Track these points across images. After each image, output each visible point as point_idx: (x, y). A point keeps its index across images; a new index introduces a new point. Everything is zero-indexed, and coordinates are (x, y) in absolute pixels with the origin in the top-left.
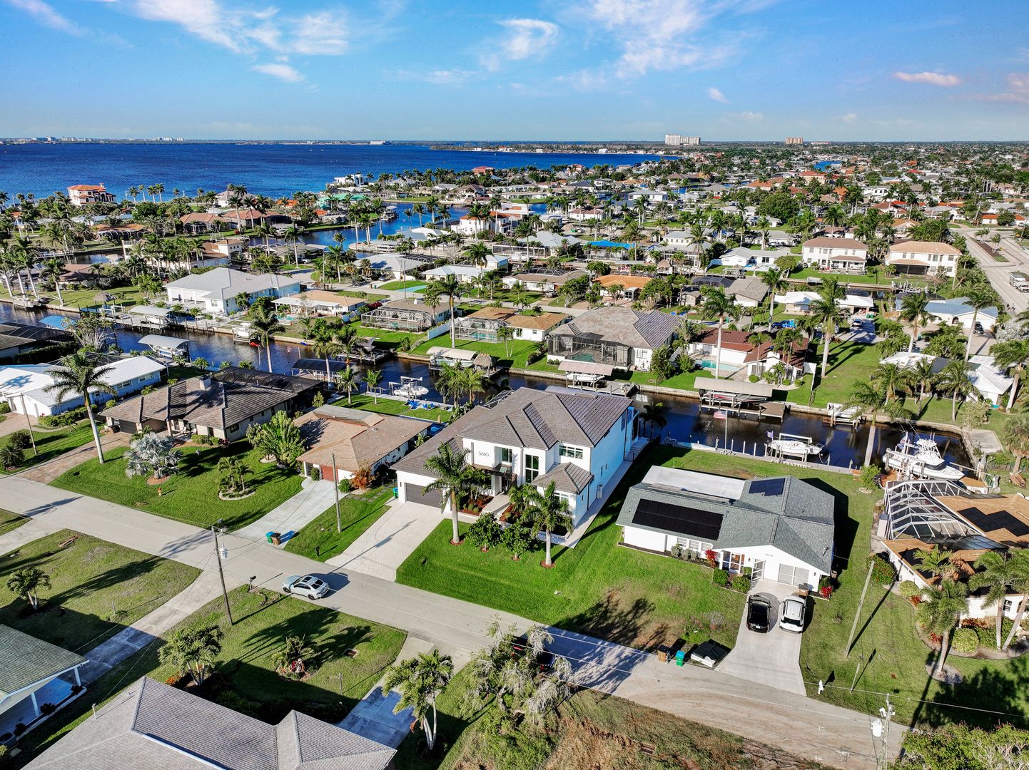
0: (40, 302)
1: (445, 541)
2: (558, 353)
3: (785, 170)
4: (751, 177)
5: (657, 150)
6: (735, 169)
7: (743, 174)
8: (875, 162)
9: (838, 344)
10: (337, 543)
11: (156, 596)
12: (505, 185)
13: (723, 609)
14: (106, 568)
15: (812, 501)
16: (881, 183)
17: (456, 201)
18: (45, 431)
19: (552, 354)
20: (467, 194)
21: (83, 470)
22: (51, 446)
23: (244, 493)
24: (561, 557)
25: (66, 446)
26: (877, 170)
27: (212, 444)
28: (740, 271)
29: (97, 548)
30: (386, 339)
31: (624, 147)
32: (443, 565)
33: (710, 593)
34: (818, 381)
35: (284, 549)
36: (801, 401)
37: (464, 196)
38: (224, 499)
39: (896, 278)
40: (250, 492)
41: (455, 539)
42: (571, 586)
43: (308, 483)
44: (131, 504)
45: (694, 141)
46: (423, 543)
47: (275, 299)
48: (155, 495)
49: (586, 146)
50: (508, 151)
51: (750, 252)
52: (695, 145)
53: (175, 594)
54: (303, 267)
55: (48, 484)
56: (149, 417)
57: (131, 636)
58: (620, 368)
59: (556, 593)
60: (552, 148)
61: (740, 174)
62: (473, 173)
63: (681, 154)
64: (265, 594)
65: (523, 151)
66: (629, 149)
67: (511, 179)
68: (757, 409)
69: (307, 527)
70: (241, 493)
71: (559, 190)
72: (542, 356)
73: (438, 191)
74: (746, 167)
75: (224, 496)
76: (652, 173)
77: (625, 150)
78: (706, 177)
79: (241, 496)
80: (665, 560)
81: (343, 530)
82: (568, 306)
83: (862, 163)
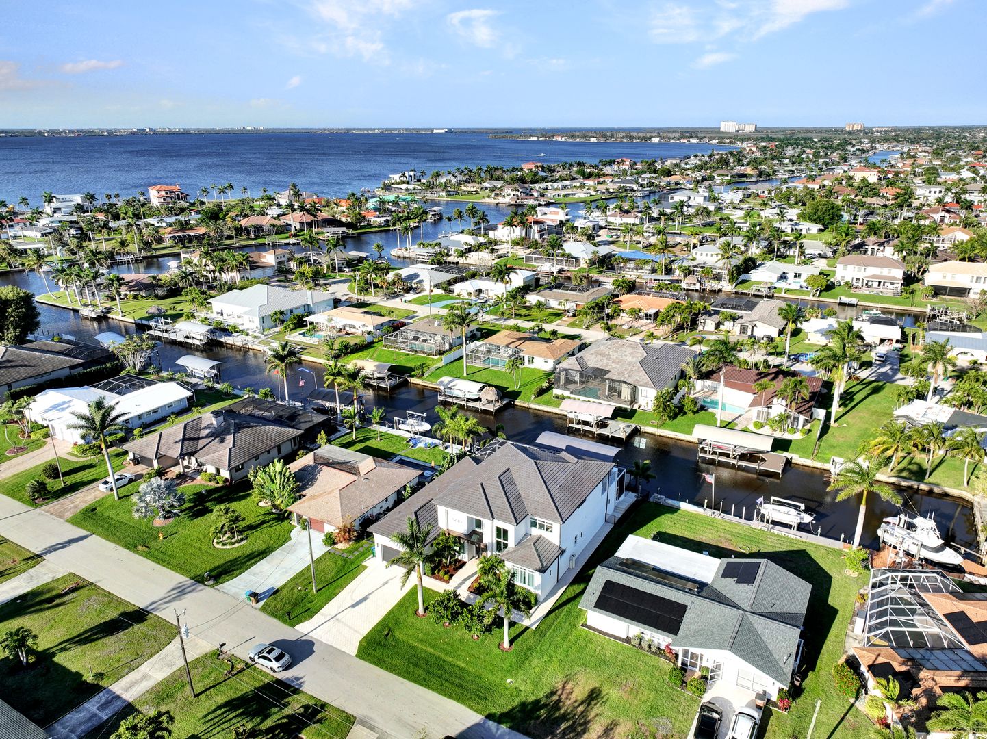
0: (102, 312)
1: (410, 612)
2: (565, 387)
3: (839, 163)
4: (802, 171)
5: (710, 138)
6: (786, 161)
7: (793, 168)
8: (937, 154)
9: (855, 382)
10: (310, 605)
11: (133, 657)
12: (551, 181)
13: (674, 715)
14: (96, 621)
15: (785, 592)
16: (939, 180)
17: (501, 200)
18: (75, 459)
19: (558, 388)
20: (512, 193)
21: (100, 505)
22: (78, 477)
23: (236, 542)
24: (520, 638)
25: (90, 478)
26: (937, 163)
27: (218, 483)
28: (769, 288)
29: (94, 597)
30: (403, 362)
31: (678, 135)
32: (405, 639)
33: (664, 695)
34: (825, 429)
35: (261, 610)
36: (803, 452)
37: (509, 195)
38: (217, 546)
39: (934, 300)
40: (242, 540)
41: (421, 611)
42: (524, 674)
43: (297, 534)
44: (132, 547)
45: (750, 128)
46: (390, 613)
47: (307, 316)
48: (156, 538)
49: (640, 135)
50: (563, 140)
51: (781, 266)
52: (751, 132)
53: (151, 656)
54: (342, 276)
55: (66, 521)
56: (164, 454)
57: (101, 703)
58: (624, 406)
59: (508, 681)
60: (606, 137)
61: (791, 168)
62: (521, 170)
63: (735, 143)
64: (232, 661)
65: (578, 140)
66: (683, 137)
67: (558, 174)
68: (755, 461)
69: (286, 584)
70: (234, 540)
71: (602, 188)
72: (549, 388)
73: (486, 188)
74: (797, 160)
75: (218, 543)
76: (699, 168)
77: (679, 139)
78: (754, 173)
79: (233, 544)
80: (625, 649)
81: (318, 591)
82: (587, 328)
83: (923, 154)
